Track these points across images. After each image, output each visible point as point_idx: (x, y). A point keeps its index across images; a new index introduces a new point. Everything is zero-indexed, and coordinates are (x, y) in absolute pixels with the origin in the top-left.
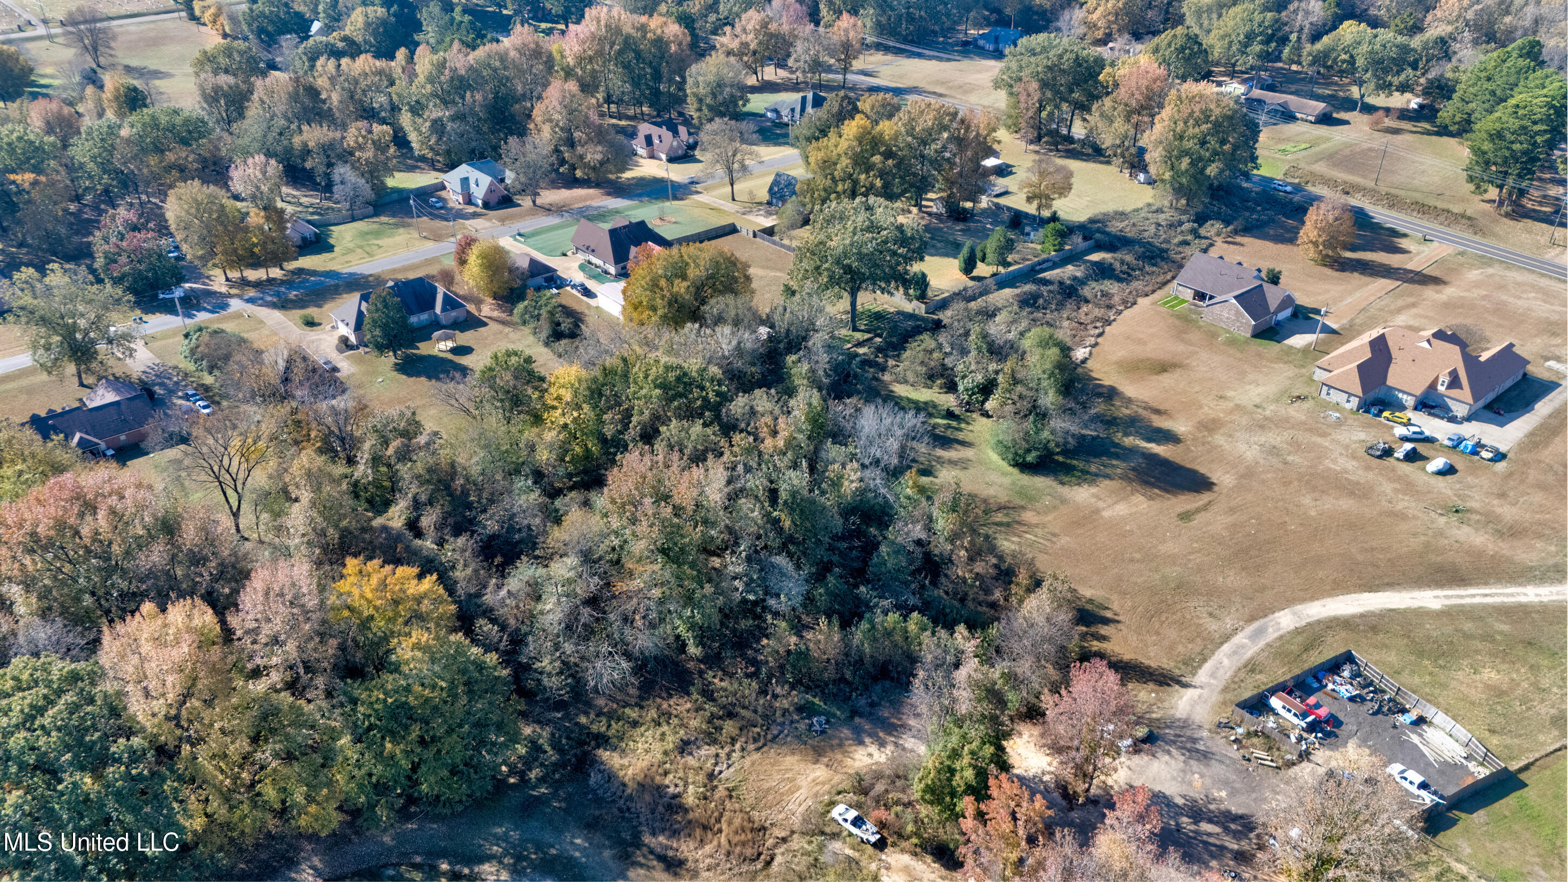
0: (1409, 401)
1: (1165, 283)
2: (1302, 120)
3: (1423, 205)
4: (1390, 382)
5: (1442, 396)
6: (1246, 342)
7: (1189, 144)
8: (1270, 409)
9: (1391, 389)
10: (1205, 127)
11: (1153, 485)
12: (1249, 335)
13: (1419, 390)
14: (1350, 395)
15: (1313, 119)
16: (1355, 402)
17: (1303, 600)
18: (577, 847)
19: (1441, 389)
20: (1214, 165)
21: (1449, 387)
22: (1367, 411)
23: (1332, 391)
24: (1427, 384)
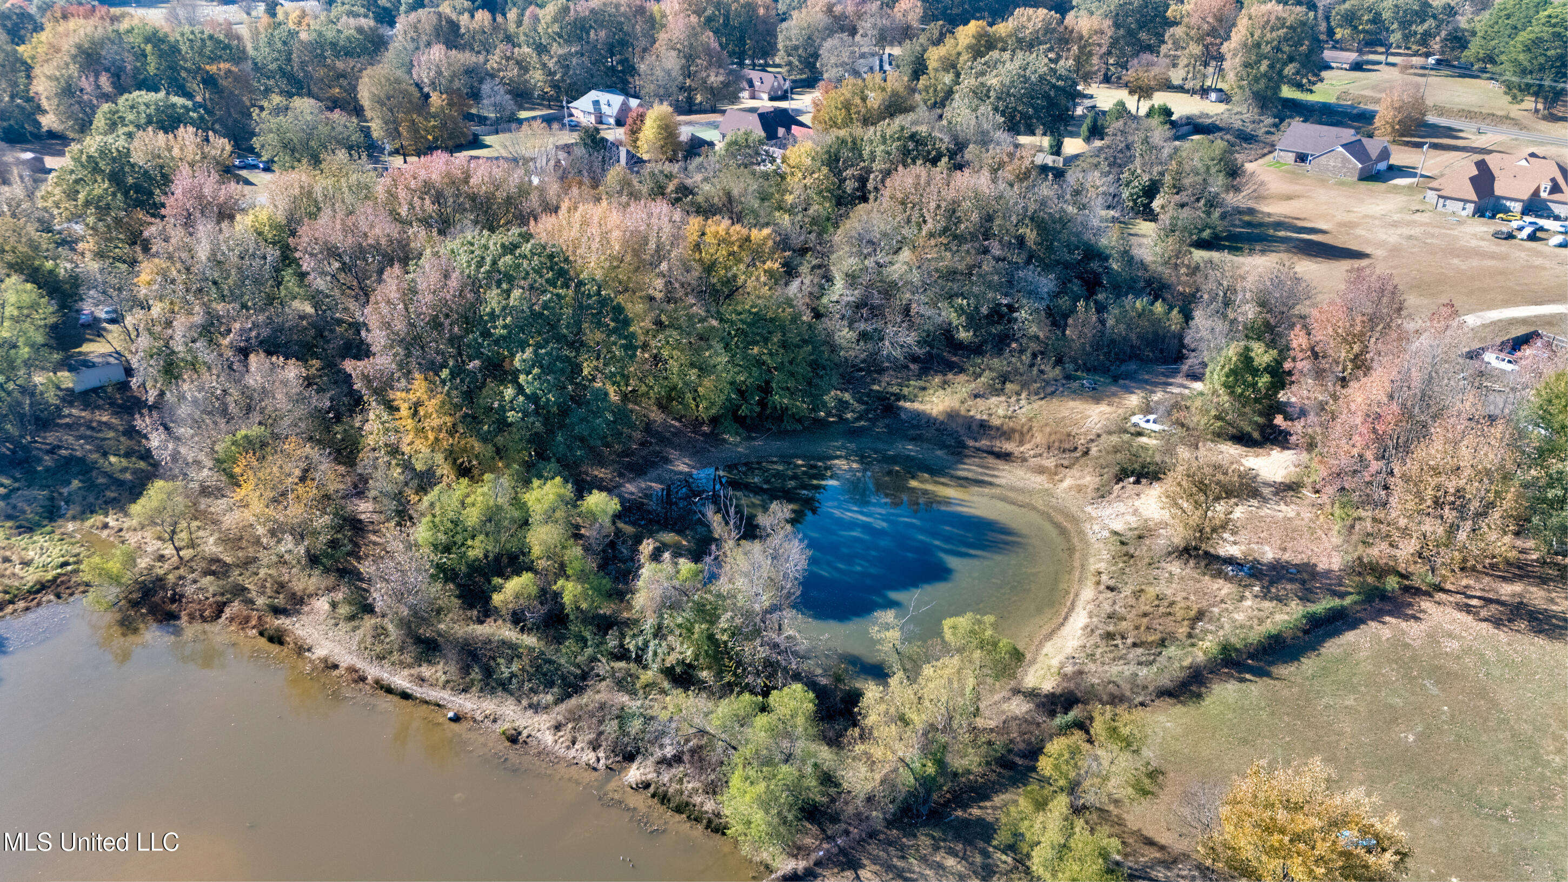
0: (1517, 207)
1: (1264, 155)
2: (1338, 68)
3: (1470, 112)
4: (1498, 191)
5: (1546, 201)
6: (1354, 183)
7: (1266, 49)
8: (1396, 217)
9: (1500, 198)
10: (1282, 32)
11: (1316, 256)
12: (1356, 179)
13: (1526, 196)
14: (1466, 201)
15: (1347, 66)
16: (1470, 207)
17: (1482, 310)
18: (911, 450)
19: (1544, 195)
20: (1291, 66)
21: (1551, 193)
22: (1482, 216)
23: (1448, 202)
24: (1532, 191)
